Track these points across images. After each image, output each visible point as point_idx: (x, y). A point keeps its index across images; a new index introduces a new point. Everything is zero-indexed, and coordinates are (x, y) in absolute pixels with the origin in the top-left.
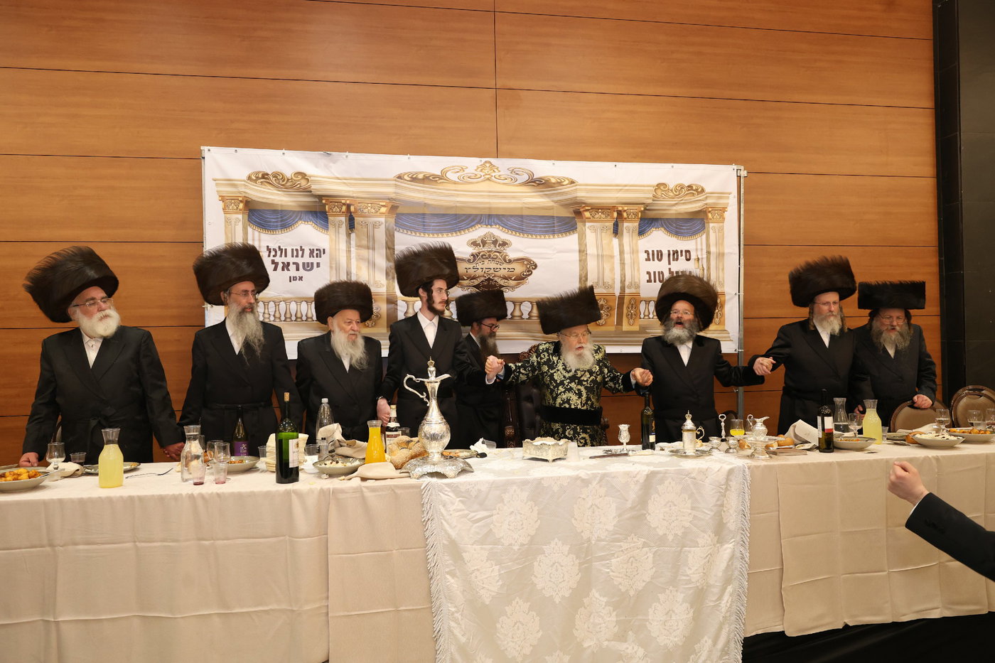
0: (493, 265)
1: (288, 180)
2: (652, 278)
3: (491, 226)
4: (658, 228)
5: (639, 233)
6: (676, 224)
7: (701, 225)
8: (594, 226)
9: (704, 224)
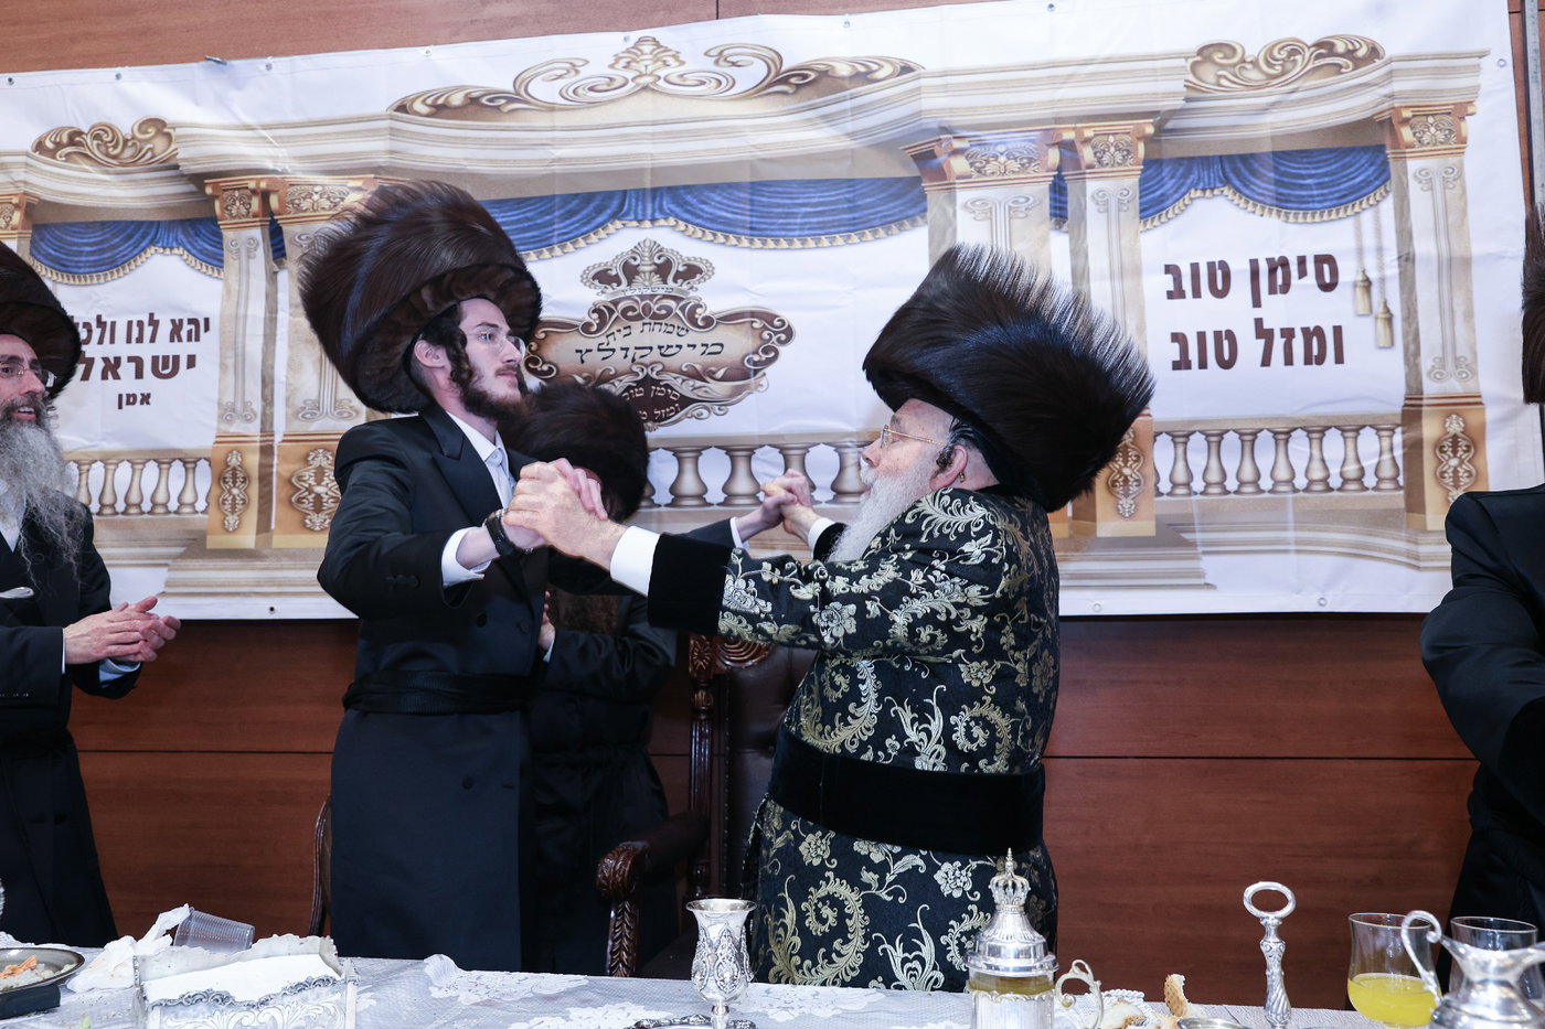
0: (656, 337)
1: (126, 141)
2: (1193, 355)
3: (653, 220)
4: (1212, 189)
5: (1141, 211)
6: (1276, 170)
7: (1373, 168)
8: (984, 202)
9: (1385, 163)
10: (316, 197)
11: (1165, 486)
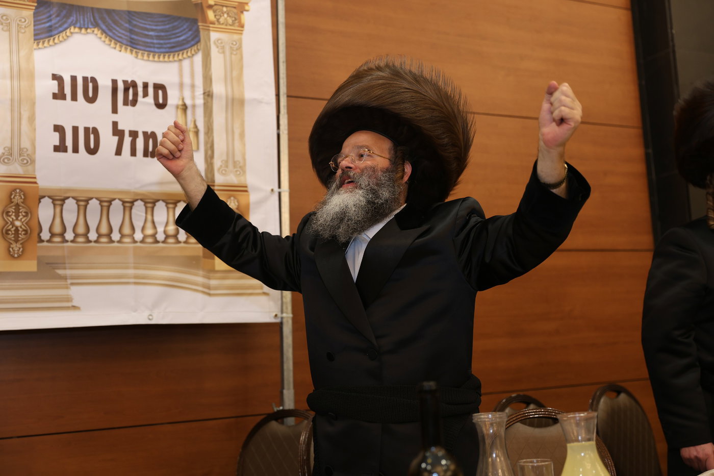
2: (69, 142)
4: (86, 29)
5: (35, 35)
6: (130, 22)
7: (190, 33)
9: (198, 31)
11: (45, 235)
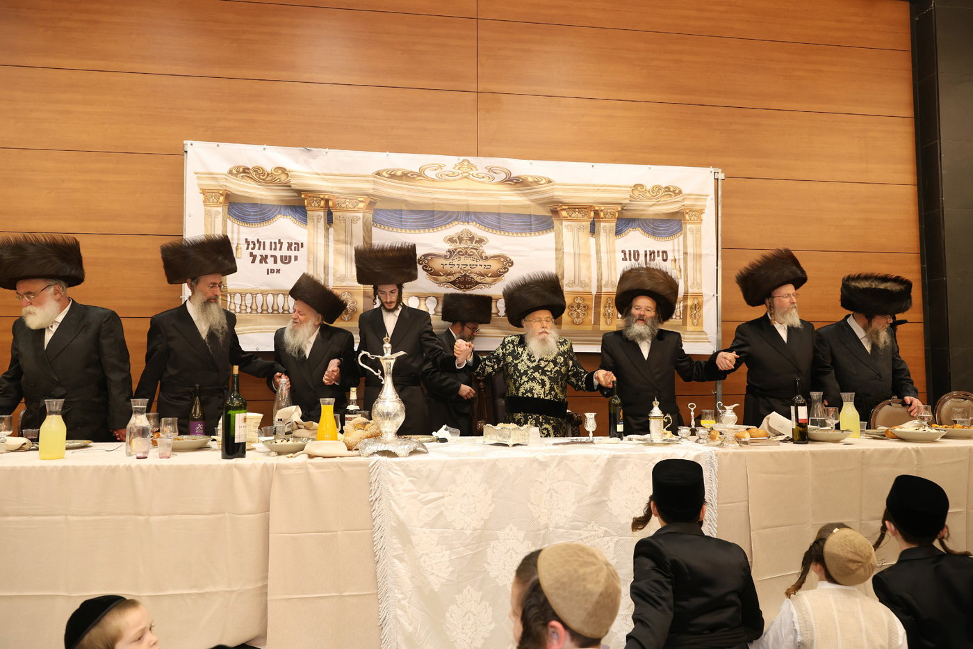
1: (268, 174)
3: (468, 222)
4: (636, 229)
5: (616, 233)
6: (652, 224)
7: (678, 226)
8: (571, 225)
9: (681, 225)
10: (347, 203)
